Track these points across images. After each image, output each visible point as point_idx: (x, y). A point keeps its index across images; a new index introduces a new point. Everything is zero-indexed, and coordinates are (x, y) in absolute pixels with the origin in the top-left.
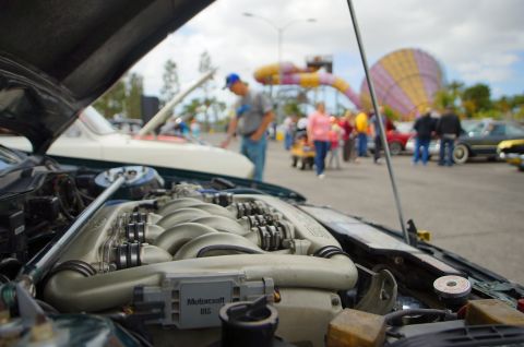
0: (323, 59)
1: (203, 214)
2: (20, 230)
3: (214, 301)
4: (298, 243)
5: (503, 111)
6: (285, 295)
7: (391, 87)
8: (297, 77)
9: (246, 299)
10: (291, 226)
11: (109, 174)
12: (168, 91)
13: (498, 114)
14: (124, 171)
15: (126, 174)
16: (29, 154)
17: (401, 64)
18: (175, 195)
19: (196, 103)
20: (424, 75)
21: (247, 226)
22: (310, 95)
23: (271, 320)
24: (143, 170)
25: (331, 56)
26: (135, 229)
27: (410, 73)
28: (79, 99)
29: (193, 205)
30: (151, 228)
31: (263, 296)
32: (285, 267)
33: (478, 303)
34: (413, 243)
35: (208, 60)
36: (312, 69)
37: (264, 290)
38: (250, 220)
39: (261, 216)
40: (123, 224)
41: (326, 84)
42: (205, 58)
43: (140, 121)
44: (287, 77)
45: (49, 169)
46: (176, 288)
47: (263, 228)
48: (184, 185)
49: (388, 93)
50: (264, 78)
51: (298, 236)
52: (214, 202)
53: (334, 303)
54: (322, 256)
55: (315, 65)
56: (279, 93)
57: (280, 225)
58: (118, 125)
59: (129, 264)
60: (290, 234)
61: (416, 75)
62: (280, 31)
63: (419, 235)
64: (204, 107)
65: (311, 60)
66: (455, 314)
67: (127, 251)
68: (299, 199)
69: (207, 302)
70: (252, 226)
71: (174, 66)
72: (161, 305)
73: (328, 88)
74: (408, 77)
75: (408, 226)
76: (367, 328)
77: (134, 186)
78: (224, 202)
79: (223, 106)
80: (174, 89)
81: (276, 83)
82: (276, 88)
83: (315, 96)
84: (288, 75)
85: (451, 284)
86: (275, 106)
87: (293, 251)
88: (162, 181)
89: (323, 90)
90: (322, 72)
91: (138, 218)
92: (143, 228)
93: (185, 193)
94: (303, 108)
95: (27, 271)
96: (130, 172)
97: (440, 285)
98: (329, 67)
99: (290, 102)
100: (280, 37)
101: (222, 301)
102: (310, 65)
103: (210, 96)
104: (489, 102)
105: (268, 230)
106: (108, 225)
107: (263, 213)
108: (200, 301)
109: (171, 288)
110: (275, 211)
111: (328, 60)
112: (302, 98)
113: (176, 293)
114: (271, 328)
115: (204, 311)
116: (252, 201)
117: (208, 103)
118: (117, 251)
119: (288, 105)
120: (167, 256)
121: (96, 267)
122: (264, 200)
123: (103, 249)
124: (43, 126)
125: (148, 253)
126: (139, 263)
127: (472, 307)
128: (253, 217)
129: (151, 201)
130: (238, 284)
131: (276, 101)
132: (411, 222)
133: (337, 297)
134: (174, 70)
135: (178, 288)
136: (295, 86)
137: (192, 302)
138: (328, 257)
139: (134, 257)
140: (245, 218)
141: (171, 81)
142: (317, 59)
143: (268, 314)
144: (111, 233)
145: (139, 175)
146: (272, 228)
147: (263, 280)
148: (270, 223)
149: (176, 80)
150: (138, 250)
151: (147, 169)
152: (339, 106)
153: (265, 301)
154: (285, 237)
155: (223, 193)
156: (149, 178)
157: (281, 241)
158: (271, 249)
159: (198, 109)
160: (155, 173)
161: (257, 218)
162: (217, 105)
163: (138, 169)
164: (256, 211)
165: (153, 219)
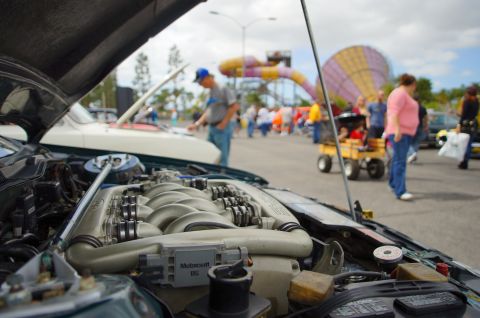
0: (283, 54)
1: (184, 196)
2: (31, 210)
3: (201, 265)
4: (265, 220)
5: (442, 102)
6: (255, 261)
7: (344, 80)
8: (258, 70)
9: (226, 263)
10: (259, 206)
11: (96, 161)
12: (141, 82)
13: (438, 105)
14: (110, 158)
15: (112, 161)
16: (24, 143)
17: (352, 59)
18: (159, 180)
19: (166, 93)
20: (373, 70)
21: (222, 206)
22: (271, 87)
23: (248, 277)
24: (127, 158)
25: (290, 52)
26: (128, 209)
27: (360, 67)
28: (69, 95)
29: (174, 189)
30: (141, 208)
31: (239, 261)
32: (256, 239)
33: (406, 266)
34: (359, 220)
35: (177, 53)
36: (271, 63)
37: (240, 256)
38: (224, 201)
39: (233, 198)
40: (118, 205)
41: (285, 77)
42: (174, 52)
43: (115, 110)
44: (249, 70)
45: (46, 157)
46: (172, 255)
47: (236, 208)
48: (165, 171)
49: (341, 86)
50: (229, 71)
51: (264, 214)
52: (191, 185)
53: (294, 267)
54: (284, 230)
55: (275, 59)
56: (242, 84)
57: (249, 205)
58: (95, 114)
59: (128, 238)
60: (258, 213)
61: (365, 70)
62: (244, 28)
63: (364, 213)
64: (173, 97)
65: (271, 54)
66: (389, 275)
67: (126, 227)
68: (263, 183)
69: (196, 266)
70: (226, 206)
71: (146, 58)
72: (160, 269)
73: (286, 80)
74: (359, 72)
75: (355, 206)
76: (320, 285)
77: (119, 171)
78: (200, 186)
79: (190, 96)
80: (146, 80)
81: (240, 76)
82: (239, 80)
83: (275, 88)
84: (250, 68)
85: (388, 252)
86: (239, 97)
87: (260, 226)
88: (143, 167)
89: (282, 82)
90: (281, 66)
91: (129, 200)
92: (135, 208)
93: (166, 178)
94: (264, 98)
95: (55, 242)
96: (115, 160)
97: (379, 253)
98: (288, 61)
99: (253, 92)
100: (243, 33)
101: (207, 265)
102: (270, 59)
103: (179, 87)
104: (431, 95)
105: (240, 209)
106: (105, 205)
107: (234, 196)
108: (191, 266)
109: (168, 256)
110: (244, 194)
111: (287, 55)
112: (263, 89)
113: (172, 259)
114: (248, 283)
115: (193, 273)
116: (224, 185)
117: (177, 93)
118: (118, 228)
119: (249, 95)
120: (158, 231)
121: (102, 240)
122: (234, 184)
123: (105, 226)
124: (40, 119)
125: (143, 229)
126: (135, 237)
127: (401, 270)
128: (226, 199)
129: (137, 185)
130: (220, 252)
131: (239, 92)
132: (357, 203)
133: (296, 263)
134: (146, 63)
135: (173, 255)
136: (257, 79)
137: (183, 266)
138: (290, 231)
139: (132, 232)
140: (220, 199)
141: (142, 73)
142: (277, 54)
143: (245, 273)
144: (110, 212)
145: (124, 162)
146: (243, 208)
147: (239, 248)
148: (241, 204)
149: (148, 72)
150: (134, 227)
151: (130, 157)
152: (296, 97)
153: (241, 264)
154: (254, 215)
155: (199, 178)
156: (133, 165)
157: (250, 219)
158: (242, 225)
159: (167, 99)
160: (137, 160)
161: (229, 200)
162: (185, 96)
163: (123, 156)
164: (228, 194)
165: (142, 200)
